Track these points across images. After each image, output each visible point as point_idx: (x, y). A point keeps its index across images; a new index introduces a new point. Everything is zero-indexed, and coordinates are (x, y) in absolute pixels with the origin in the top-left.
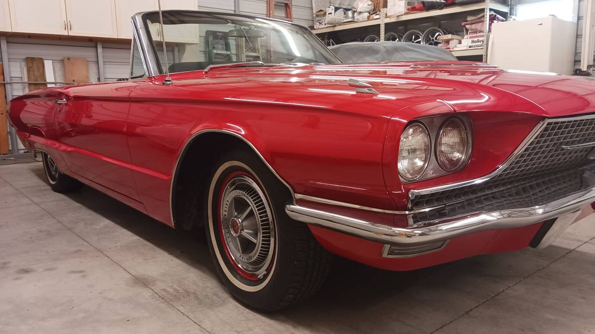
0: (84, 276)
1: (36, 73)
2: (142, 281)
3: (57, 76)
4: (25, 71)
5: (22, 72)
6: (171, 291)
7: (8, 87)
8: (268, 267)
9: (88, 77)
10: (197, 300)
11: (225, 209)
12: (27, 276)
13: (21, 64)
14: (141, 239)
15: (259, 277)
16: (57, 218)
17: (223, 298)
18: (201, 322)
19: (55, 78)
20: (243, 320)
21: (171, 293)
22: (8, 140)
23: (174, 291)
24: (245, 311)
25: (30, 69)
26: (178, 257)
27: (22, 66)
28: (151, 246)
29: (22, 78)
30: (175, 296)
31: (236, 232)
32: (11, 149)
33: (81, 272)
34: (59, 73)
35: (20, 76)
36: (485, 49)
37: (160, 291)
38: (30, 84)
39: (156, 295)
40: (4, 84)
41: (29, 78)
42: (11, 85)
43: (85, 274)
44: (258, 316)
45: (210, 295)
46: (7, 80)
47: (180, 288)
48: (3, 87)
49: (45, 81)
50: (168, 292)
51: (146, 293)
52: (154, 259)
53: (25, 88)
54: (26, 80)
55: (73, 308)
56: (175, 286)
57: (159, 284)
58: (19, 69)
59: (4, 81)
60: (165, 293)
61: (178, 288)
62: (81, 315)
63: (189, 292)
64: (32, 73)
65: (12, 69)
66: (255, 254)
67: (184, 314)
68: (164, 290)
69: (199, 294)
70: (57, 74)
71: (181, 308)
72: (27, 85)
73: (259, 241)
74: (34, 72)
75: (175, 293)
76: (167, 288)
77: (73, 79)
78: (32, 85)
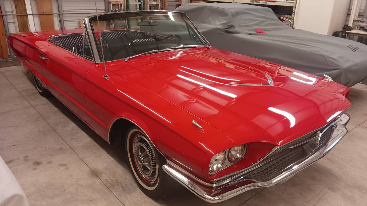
0: (67, 168)
1: (21, 9)
2: (95, 173)
3: (33, 10)
4: (14, 8)
5: (12, 8)
6: (109, 180)
7: (4, 17)
8: (156, 180)
9: (52, 10)
10: (122, 187)
11: (135, 148)
12: (38, 167)
13: (11, 3)
14: (93, 141)
15: (151, 183)
16: (46, 120)
17: (134, 187)
18: (124, 202)
19: (32, 12)
20: (143, 202)
21: (110, 182)
22: (7, 49)
23: (111, 181)
24: (145, 197)
25: (17, 6)
26: (112, 156)
27: (12, 4)
28: (98, 146)
29: (12, 11)
30: (112, 184)
31: (141, 163)
32: (9, 55)
33: (65, 165)
34: (34, 8)
35: (11, 10)
36: (295, 3)
37: (104, 181)
38: (17, 16)
39: (102, 183)
40: (2, 16)
41: (17, 12)
42: (6, 16)
43: (67, 166)
44: (150, 200)
45: (128, 184)
46: (4, 13)
47: (114, 179)
48: (1, 18)
49: (26, 13)
50: (108, 181)
51: (98, 182)
52: (100, 157)
53: (15, 17)
54: (15, 13)
55: (65, 190)
56: (112, 178)
57: (103, 175)
58: (10, 6)
59: (2, 14)
60: (106, 182)
61: (113, 180)
62: (69, 196)
63: (118, 182)
64: (18, 8)
65: (6, 6)
66: (150, 173)
67: (116, 197)
68: (106, 180)
69: (123, 183)
70: (33, 8)
71: (115, 193)
72: (16, 16)
73: (151, 168)
74: (19, 7)
75: (111, 183)
76: (108, 179)
77: (43, 11)
78: (19, 17)
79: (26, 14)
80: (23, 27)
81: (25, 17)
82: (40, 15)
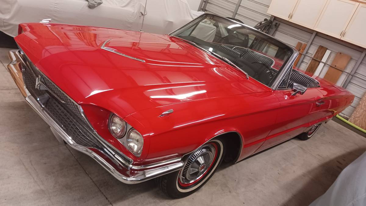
1: (319, 55)
3: (328, 60)
4: (315, 52)
9: (346, 68)
19: (326, 61)
27: (316, 49)
29: (312, 54)
34: (331, 59)
38: (313, 59)
40: (302, 55)
41: (315, 56)
42: (304, 56)
53: (310, 60)
54: (313, 56)
74: (319, 53)
77: (335, 65)
78: (313, 61)
79: (320, 61)
80: (310, 70)
81: (317, 63)
82: (331, 66)
